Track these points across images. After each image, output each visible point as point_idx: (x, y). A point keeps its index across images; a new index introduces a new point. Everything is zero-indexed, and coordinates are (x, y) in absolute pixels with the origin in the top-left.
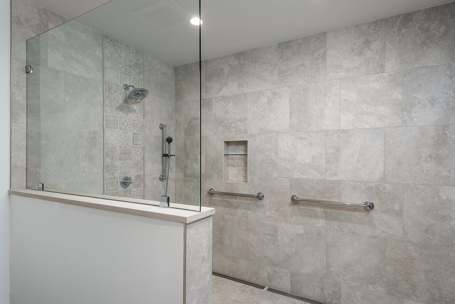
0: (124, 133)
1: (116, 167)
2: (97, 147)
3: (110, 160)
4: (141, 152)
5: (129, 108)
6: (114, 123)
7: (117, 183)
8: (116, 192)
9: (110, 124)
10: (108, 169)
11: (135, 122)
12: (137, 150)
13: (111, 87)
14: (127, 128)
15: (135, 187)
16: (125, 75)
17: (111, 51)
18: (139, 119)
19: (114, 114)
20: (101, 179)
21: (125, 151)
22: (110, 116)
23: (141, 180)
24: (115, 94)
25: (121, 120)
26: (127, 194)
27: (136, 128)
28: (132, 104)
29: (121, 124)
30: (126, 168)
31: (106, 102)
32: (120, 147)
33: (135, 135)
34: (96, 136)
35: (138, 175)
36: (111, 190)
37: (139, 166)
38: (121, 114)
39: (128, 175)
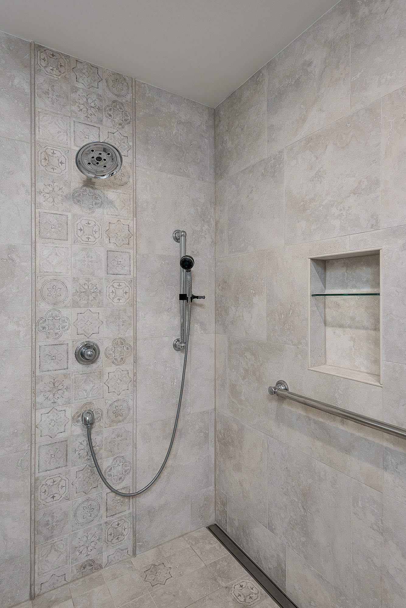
0: (84, 249)
1: (64, 320)
2: (16, 279)
3: (50, 307)
4: (127, 289)
5: (96, 198)
6: (60, 229)
7: (66, 355)
8: (65, 375)
9: (49, 231)
10: (44, 325)
11: (112, 227)
12: (116, 285)
13: (50, 154)
14: (92, 239)
15: (113, 362)
16: (88, 127)
17: (52, 78)
18: (122, 220)
19: (58, 210)
20: (27, 345)
21: (86, 287)
22: (49, 215)
23: (127, 349)
24: (61, 169)
25: (77, 222)
26: (92, 379)
27: (114, 239)
28: (104, 189)
29: (76, 230)
30: (88, 323)
31: (40, 185)
32: (75, 280)
33: (111, 254)
34: (14, 257)
35: (120, 338)
36: (51, 368)
37: (121, 320)
38: (77, 209)
39: (94, 339)
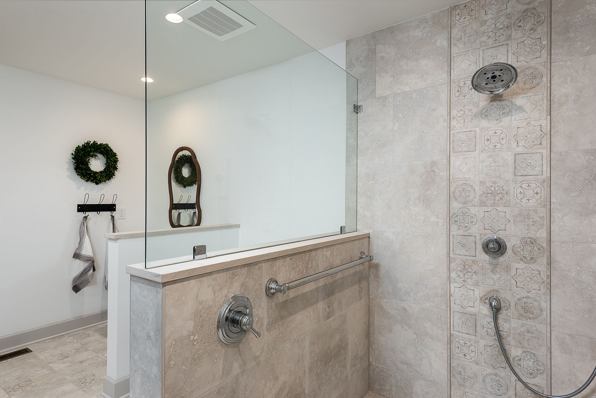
0: (490, 156)
1: (473, 216)
2: (436, 185)
3: (462, 205)
4: (538, 190)
6: (469, 143)
7: (474, 245)
8: (473, 261)
9: (460, 146)
10: (456, 219)
11: (521, 131)
12: (524, 186)
14: (499, 146)
15: (522, 260)
16: (496, 48)
17: (464, 25)
18: (532, 122)
19: (468, 128)
20: (443, 233)
21: (493, 189)
22: (460, 133)
25: (485, 134)
27: (523, 142)
29: (483, 141)
30: (495, 220)
31: (454, 112)
32: (482, 183)
33: (518, 157)
34: (436, 169)
36: (461, 254)
38: (484, 123)
39: (502, 235)
